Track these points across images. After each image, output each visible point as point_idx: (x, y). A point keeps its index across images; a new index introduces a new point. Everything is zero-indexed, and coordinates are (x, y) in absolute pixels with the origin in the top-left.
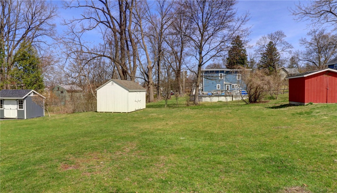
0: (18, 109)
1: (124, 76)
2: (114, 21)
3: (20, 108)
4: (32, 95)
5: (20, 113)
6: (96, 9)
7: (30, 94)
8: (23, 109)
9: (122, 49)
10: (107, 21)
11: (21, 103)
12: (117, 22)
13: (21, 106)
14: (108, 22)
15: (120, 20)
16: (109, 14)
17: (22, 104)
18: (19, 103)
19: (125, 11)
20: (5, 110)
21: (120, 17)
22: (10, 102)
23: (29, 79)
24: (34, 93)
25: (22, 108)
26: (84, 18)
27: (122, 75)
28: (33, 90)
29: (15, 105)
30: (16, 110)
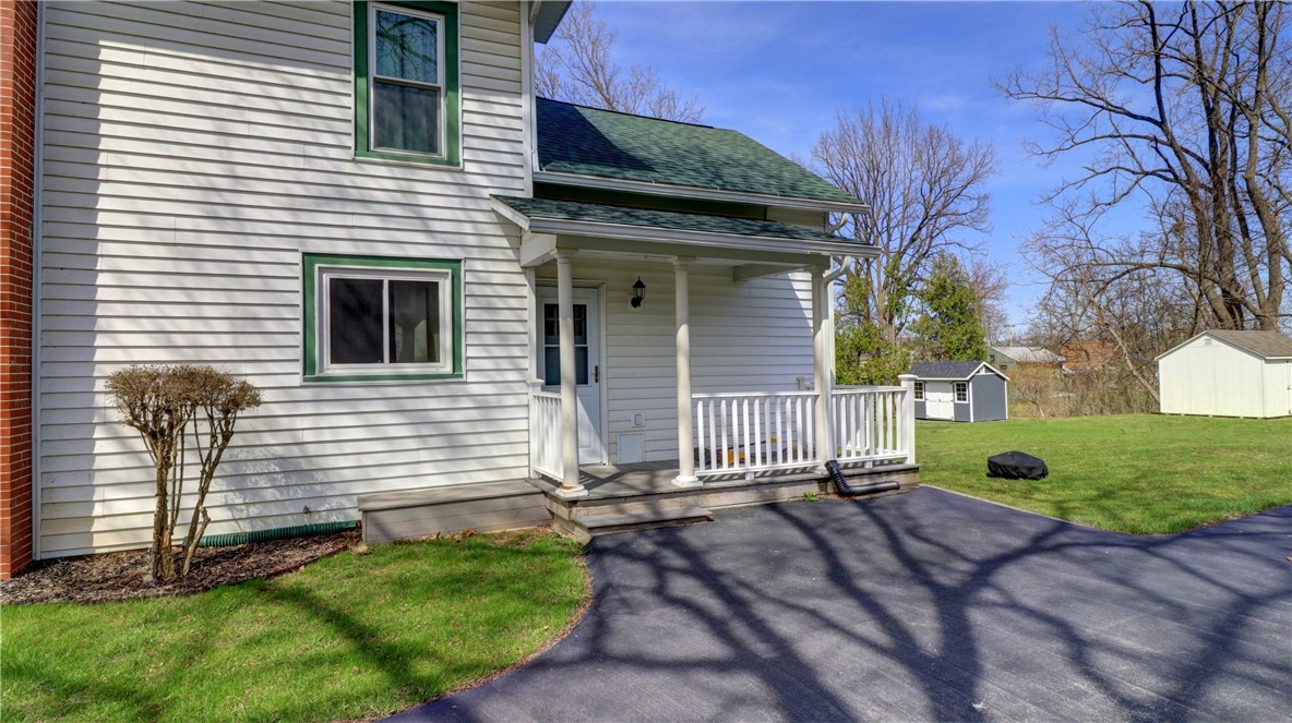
0: (956, 401)
1: (1234, 317)
2: (1189, 159)
3: (959, 399)
4: (983, 372)
5: (961, 411)
6: (1127, 139)
7: (978, 372)
8: (966, 402)
9: (1224, 236)
10: (1167, 168)
11: (961, 389)
12: (1201, 160)
13: (962, 396)
14: (1170, 170)
15: (1211, 154)
16: (1171, 144)
17: (964, 390)
18: (958, 390)
19: (1231, 126)
20: (928, 403)
21: (1210, 146)
22: (939, 386)
23: (954, 338)
24: (987, 368)
25: (964, 399)
26: (1092, 173)
27: (1224, 313)
28: (984, 363)
29: (949, 392)
30: (952, 404)
